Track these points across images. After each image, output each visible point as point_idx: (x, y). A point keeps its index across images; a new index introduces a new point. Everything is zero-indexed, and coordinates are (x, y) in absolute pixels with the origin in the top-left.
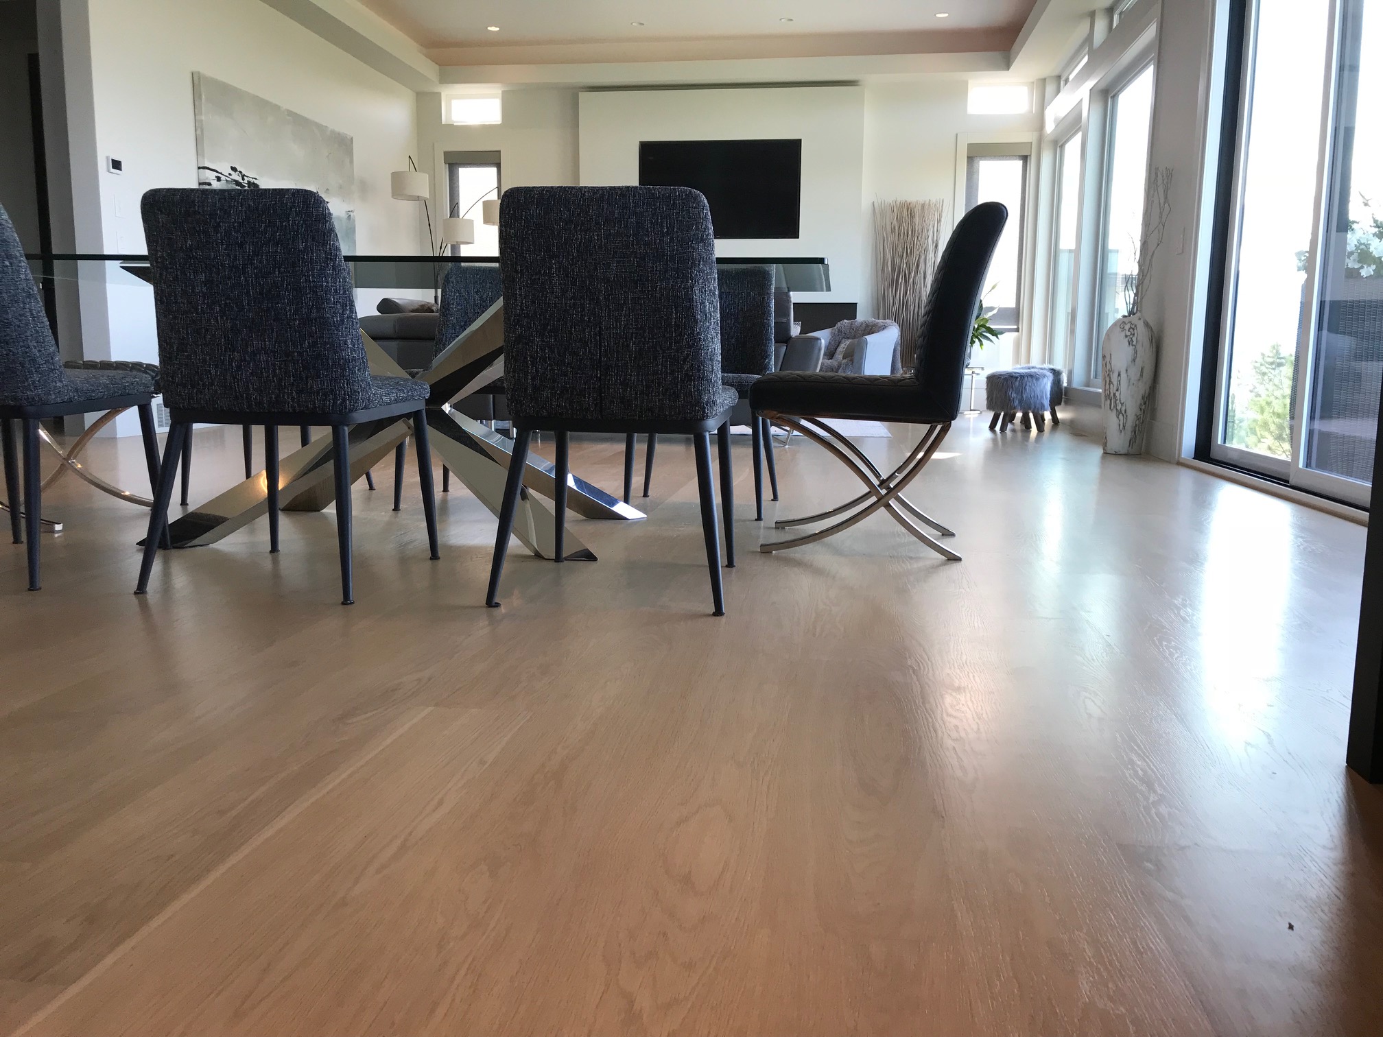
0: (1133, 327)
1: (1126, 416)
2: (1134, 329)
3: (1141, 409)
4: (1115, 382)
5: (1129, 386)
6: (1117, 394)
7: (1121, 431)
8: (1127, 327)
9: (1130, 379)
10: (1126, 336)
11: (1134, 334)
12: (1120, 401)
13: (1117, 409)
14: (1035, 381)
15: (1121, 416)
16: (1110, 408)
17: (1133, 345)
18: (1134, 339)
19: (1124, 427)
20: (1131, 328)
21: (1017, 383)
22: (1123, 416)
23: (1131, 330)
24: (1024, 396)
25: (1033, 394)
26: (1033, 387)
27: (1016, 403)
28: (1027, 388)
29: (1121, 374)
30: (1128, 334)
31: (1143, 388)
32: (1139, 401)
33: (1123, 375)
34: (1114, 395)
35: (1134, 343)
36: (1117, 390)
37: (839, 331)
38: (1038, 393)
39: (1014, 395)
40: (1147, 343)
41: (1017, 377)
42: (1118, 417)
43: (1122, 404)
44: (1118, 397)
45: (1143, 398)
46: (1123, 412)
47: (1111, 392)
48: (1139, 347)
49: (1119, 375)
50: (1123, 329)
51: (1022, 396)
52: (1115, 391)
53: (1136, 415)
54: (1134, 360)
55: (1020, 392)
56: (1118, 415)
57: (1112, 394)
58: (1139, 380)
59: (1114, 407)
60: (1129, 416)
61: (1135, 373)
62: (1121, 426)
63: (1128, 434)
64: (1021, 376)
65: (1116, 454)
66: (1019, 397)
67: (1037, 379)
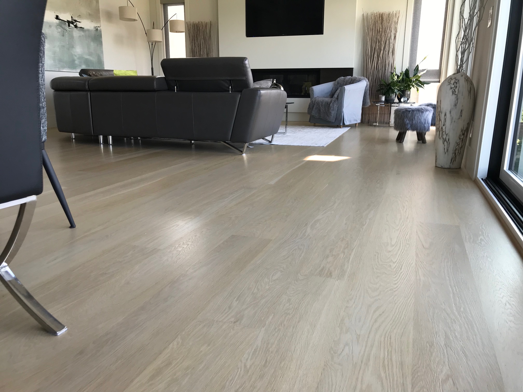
0: (456, 81)
1: (449, 143)
2: (457, 83)
3: (460, 139)
4: (443, 120)
5: (451, 122)
6: (444, 128)
7: (445, 153)
8: (452, 82)
9: (452, 118)
10: (451, 88)
11: (456, 87)
12: (445, 132)
13: (443, 138)
14: (421, 114)
15: (445, 143)
16: (439, 137)
17: (455, 95)
18: (456, 90)
19: (448, 150)
20: (455, 82)
21: (410, 115)
22: (447, 143)
23: (455, 84)
24: (414, 122)
25: (419, 121)
26: (420, 117)
27: (409, 126)
28: (416, 117)
29: (447, 114)
30: (453, 86)
31: (462, 124)
32: (459, 132)
33: (448, 115)
34: (442, 128)
35: (456, 93)
36: (444, 125)
37: (338, 83)
38: (423, 120)
39: (408, 122)
40: (466, 93)
41: (410, 111)
42: (444, 143)
43: (447, 135)
44: (444, 130)
45: (462, 131)
46: (447, 140)
47: (440, 126)
48: (460, 96)
49: (445, 115)
50: (450, 83)
51: (413, 122)
52: (442, 126)
53: (456, 142)
54: (455, 105)
55: (412, 120)
56: (444, 142)
57: (440, 128)
58: (459, 119)
59: (441, 136)
60: (451, 144)
61: (455, 114)
62: (446, 149)
63: (451, 155)
64: (412, 111)
65: (442, 168)
66: (411, 123)
67: (422, 112)
